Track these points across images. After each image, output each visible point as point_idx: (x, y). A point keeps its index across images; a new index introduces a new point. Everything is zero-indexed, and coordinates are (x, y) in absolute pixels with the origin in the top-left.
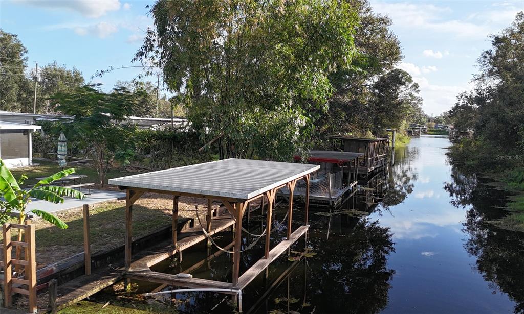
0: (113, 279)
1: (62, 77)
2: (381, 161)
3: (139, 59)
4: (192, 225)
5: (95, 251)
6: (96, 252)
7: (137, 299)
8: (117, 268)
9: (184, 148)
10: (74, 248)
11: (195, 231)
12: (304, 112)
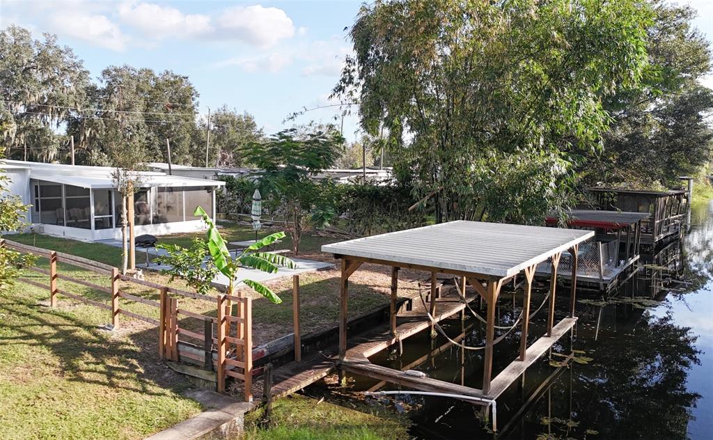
0: (328, 370)
1: (232, 122)
2: (675, 225)
3: (336, 95)
4: (409, 308)
5: (304, 332)
6: (304, 334)
7: (356, 397)
8: (330, 356)
9: (389, 207)
10: (280, 328)
11: (415, 315)
12: (563, 153)
